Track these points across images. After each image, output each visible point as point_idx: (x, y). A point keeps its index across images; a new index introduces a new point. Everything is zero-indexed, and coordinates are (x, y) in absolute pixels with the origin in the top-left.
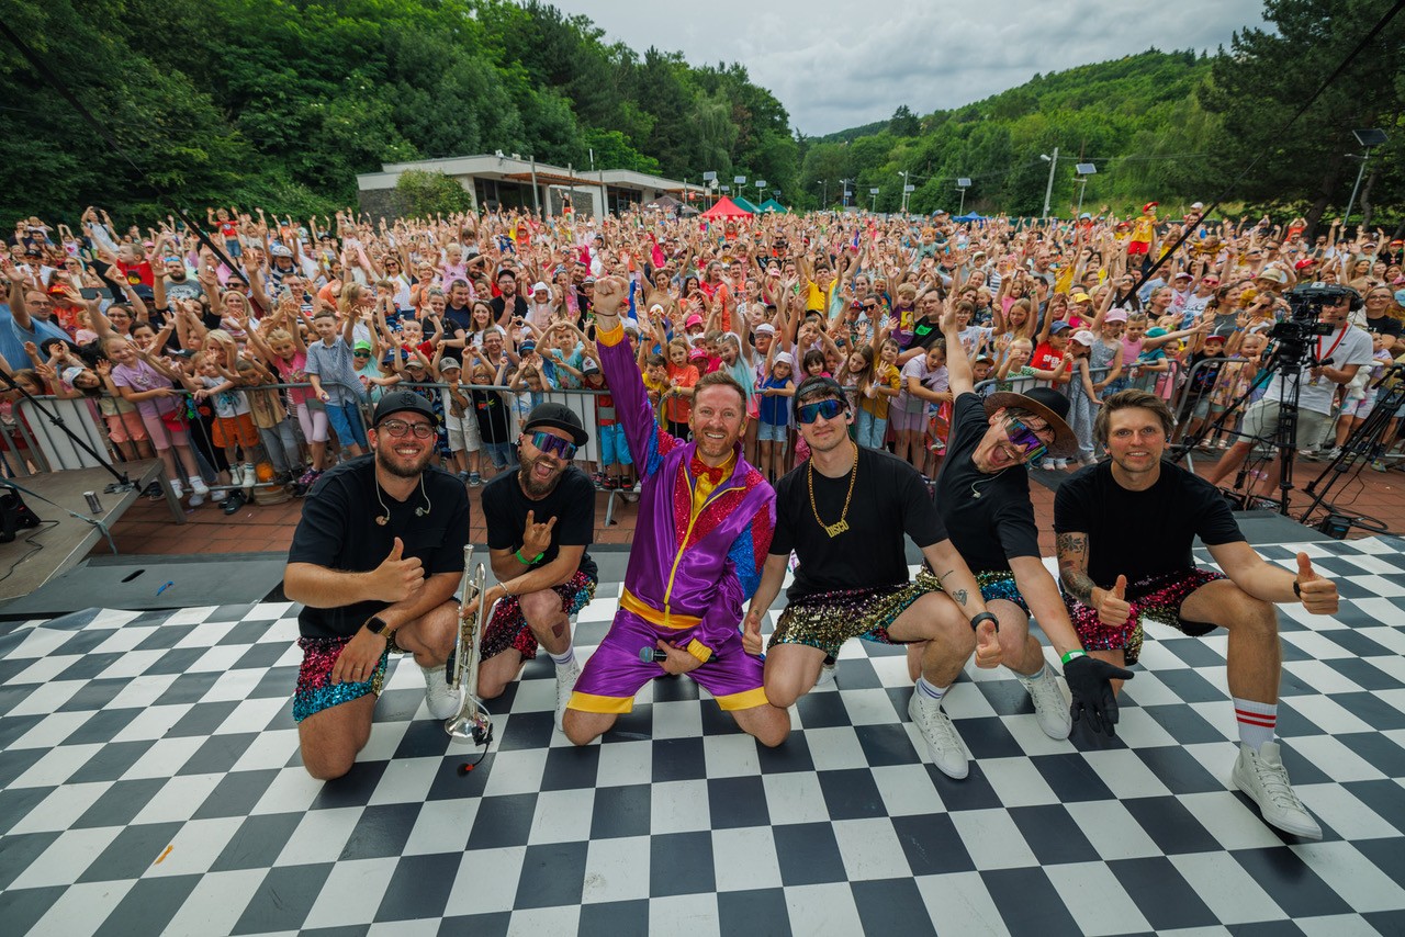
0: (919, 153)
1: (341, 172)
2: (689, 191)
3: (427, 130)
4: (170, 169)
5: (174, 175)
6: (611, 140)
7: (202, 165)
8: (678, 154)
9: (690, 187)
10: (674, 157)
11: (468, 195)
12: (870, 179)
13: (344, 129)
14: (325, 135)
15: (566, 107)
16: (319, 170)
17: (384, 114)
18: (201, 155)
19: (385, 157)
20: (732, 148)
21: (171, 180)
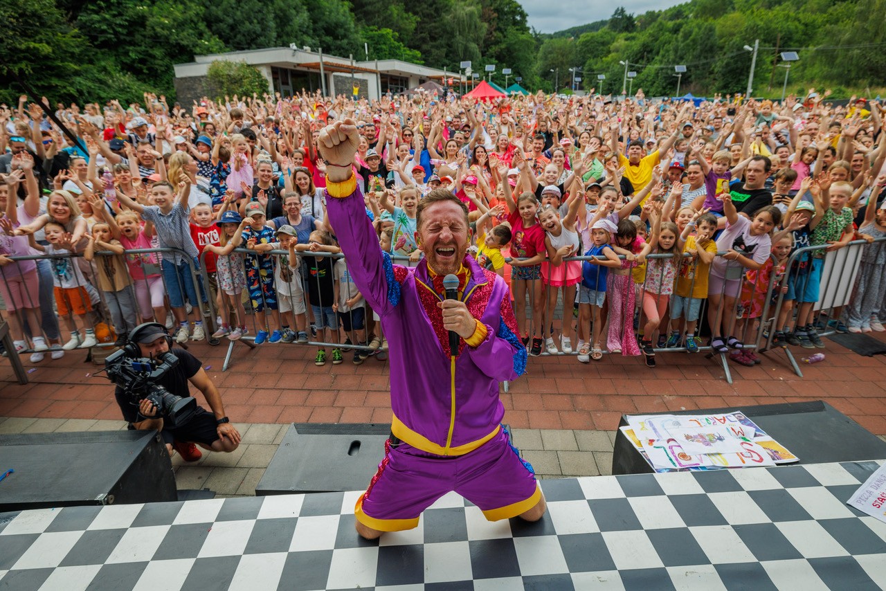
0: (636, 45)
1: (160, 62)
2: (448, 77)
3: (232, 27)
4: (20, 60)
5: (23, 65)
6: (382, 36)
7: (47, 57)
8: (437, 47)
9: (449, 74)
10: (433, 50)
11: (266, 81)
12: (595, 67)
13: (164, 27)
14: (149, 32)
15: (346, 9)
16: (142, 61)
17: (197, 14)
18: (46, 49)
19: (198, 50)
20: (481, 42)
21: (21, 70)
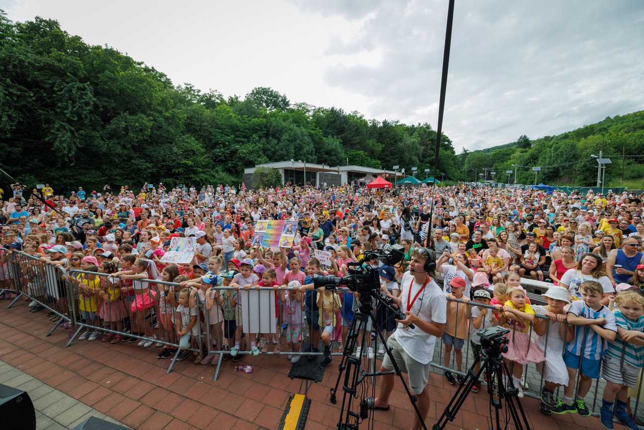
0: (526, 155)
1: (240, 168)
2: (386, 173)
3: (274, 153)
4: (180, 167)
5: (180, 170)
6: (358, 154)
7: (191, 166)
8: (394, 159)
9: (387, 172)
10: (392, 160)
11: (280, 175)
12: (499, 168)
13: (243, 153)
14: (237, 155)
15: (338, 143)
16: (234, 167)
17: (259, 148)
18: (190, 163)
19: (256, 162)
20: (420, 156)
21: (179, 171)
